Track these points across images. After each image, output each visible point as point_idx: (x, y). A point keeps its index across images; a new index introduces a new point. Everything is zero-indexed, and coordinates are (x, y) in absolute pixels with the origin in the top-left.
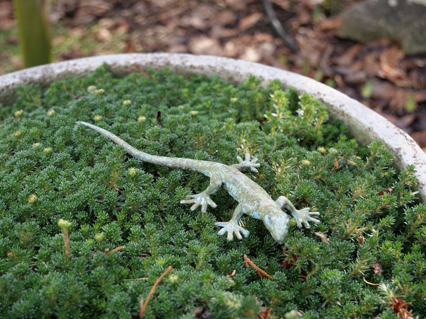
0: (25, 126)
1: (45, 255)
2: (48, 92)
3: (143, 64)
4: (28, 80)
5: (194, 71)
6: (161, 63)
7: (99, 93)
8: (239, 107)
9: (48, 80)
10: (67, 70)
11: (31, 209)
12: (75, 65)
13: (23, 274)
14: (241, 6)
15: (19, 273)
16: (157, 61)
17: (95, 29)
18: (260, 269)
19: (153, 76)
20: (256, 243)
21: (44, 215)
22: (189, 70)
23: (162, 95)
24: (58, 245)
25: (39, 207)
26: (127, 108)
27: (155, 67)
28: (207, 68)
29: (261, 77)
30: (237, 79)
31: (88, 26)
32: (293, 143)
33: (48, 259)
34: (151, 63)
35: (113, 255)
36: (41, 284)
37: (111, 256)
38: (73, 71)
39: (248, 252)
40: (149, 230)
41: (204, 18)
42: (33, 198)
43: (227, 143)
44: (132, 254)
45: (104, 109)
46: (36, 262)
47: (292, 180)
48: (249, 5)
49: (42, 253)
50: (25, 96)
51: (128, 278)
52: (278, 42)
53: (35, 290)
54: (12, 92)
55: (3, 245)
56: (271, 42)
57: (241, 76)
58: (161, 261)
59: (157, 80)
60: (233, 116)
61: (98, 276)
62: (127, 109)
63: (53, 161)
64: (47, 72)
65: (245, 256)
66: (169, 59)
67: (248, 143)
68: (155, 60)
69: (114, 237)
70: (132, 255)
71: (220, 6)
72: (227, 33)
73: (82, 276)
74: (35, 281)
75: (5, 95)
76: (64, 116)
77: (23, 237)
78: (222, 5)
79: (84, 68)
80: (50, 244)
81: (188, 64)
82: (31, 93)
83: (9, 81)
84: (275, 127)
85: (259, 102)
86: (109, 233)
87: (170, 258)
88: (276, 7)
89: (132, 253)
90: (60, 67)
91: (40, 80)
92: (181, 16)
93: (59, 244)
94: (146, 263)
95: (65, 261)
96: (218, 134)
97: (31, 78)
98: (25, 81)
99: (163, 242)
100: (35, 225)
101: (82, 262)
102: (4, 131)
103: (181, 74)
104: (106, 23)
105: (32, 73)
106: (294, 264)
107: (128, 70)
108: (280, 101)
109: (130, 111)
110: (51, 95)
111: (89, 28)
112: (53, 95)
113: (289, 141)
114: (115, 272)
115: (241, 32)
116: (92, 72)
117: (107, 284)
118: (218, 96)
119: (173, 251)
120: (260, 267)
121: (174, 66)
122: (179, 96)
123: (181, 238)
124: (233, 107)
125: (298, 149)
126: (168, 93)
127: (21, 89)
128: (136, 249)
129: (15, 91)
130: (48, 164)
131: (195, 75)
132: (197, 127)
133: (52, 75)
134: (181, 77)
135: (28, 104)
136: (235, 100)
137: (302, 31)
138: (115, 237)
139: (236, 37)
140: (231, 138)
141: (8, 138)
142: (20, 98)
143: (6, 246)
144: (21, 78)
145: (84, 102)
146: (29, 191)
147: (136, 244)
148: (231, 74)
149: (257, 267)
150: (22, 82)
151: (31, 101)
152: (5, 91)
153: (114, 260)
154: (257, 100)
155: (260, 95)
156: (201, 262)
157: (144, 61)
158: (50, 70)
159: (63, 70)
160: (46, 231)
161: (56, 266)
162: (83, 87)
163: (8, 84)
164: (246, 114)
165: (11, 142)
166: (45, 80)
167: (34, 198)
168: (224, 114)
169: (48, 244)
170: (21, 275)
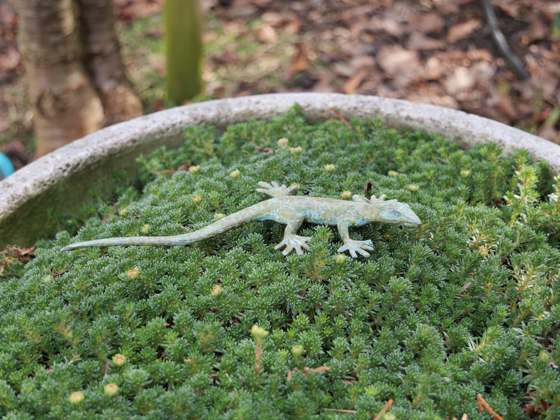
0: (202, 188)
1: (229, 366)
2: (224, 137)
3: (345, 108)
4: (199, 119)
5: (411, 124)
6: (368, 109)
7: (296, 152)
8: (472, 184)
9: (223, 120)
10: (248, 109)
11: (212, 302)
12: (257, 103)
13: (204, 388)
14: (452, 8)
15: (200, 386)
16: (362, 107)
17: (257, 25)
18: (497, 415)
19: (358, 128)
20: (490, 373)
21: (228, 312)
22: (404, 121)
23: (369, 155)
24: (246, 355)
25: (223, 301)
26: (329, 174)
27: (359, 114)
28: (428, 122)
29: (500, 141)
30: (466, 139)
31: (248, 20)
32: (541, 240)
33: (232, 370)
34: (355, 108)
35: (314, 376)
36: (224, 402)
37: (312, 379)
38: (255, 111)
39: (483, 389)
40: (356, 345)
41: (402, 20)
42: (217, 289)
43: (457, 235)
44: (335, 377)
45: (299, 173)
46: (218, 373)
47: (543, 296)
48: (462, 7)
49: (225, 363)
50: (195, 139)
51: (329, 406)
52: (500, 62)
53: (217, 410)
54: (178, 132)
55: (180, 348)
56: (490, 63)
57: (474, 136)
58: (372, 391)
59: (362, 132)
60: (462, 194)
61: (297, 404)
62: (330, 177)
63: (241, 242)
64: (224, 109)
65: (480, 395)
66: (379, 105)
67: (482, 235)
68: (360, 105)
69: (313, 349)
70: (336, 379)
71: (424, 6)
72: (431, 44)
73: (275, 399)
74: (218, 399)
75: (169, 135)
76: (251, 178)
77: (203, 339)
78: (426, 4)
79: (269, 107)
80: (236, 352)
81: (404, 114)
82: (202, 137)
83: (176, 119)
84: (517, 214)
85: (497, 178)
86: (308, 342)
87: (383, 387)
88: (501, 13)
89: (335, 375)
90: (240, 104)
91: (213, 118)
92: (369, 16)
93: (248, 353)
94: (353, 392)
95: (255, 378)
96: (445, 223)
97: (203, 116)
98: (196, 119)
99: (375, 365)
100: (219, 327)
101: (276, 382)
102: (174, 189)
103: (392, 127)
104: (271, 18)
105: (204, 109)
106: (543, 413)
107: (324, 114)
108: (528, 180)
109: (333, 180)
110: (228, 141)
111: (248, 23)
112: (230, 141)
113: (537, 237)
114: (316, 398)
115: (449, 44)
116: (278, 114)
117: (306, 414)
118: (443, 163)
119: (387, 378)
120: (497, 412)
121: (385, 115)
122: (390, 157)
123: (396, 360)
124: (463, 183)
125: (550, 250)
126: (377, 153)
127: (191, 130)
128: (340, 371)
129: (182, 131)
130: (236, 245)
131: (412, 130)
132: (421, 212)
133: (229, 114)
134: (393, 131)
135: (198, 149)
136: (466, 173)
137: (534, 49)
138: (316, 349)
139: (443, 50)
140: (462, 228)
141: (180, 200)
142: (188, 142)
143: (183, 348)
144: (190, 115)
145: (276, 163)
146: (210, 278)
147: (340, 364)
148: (461, 132)
149: (494, 413)
150: (192, 120)
151: (201, 146)
152: (171, 130)
153: (314, 383)
154: (496, 175)
155: (500, 168)
156: (419, 395)
157: (346, 104)
158: (226, 107)
159: (243, 108)
160: (230, 333)
161: (243, 383)
162: (268, 136)
163: (174, 122)
164: (480, 193)
165: (183, 206)
166: (219, 119)
167: (219, 291)
168: (450, 190)
169: (233, 351)
170: (200, 389)
